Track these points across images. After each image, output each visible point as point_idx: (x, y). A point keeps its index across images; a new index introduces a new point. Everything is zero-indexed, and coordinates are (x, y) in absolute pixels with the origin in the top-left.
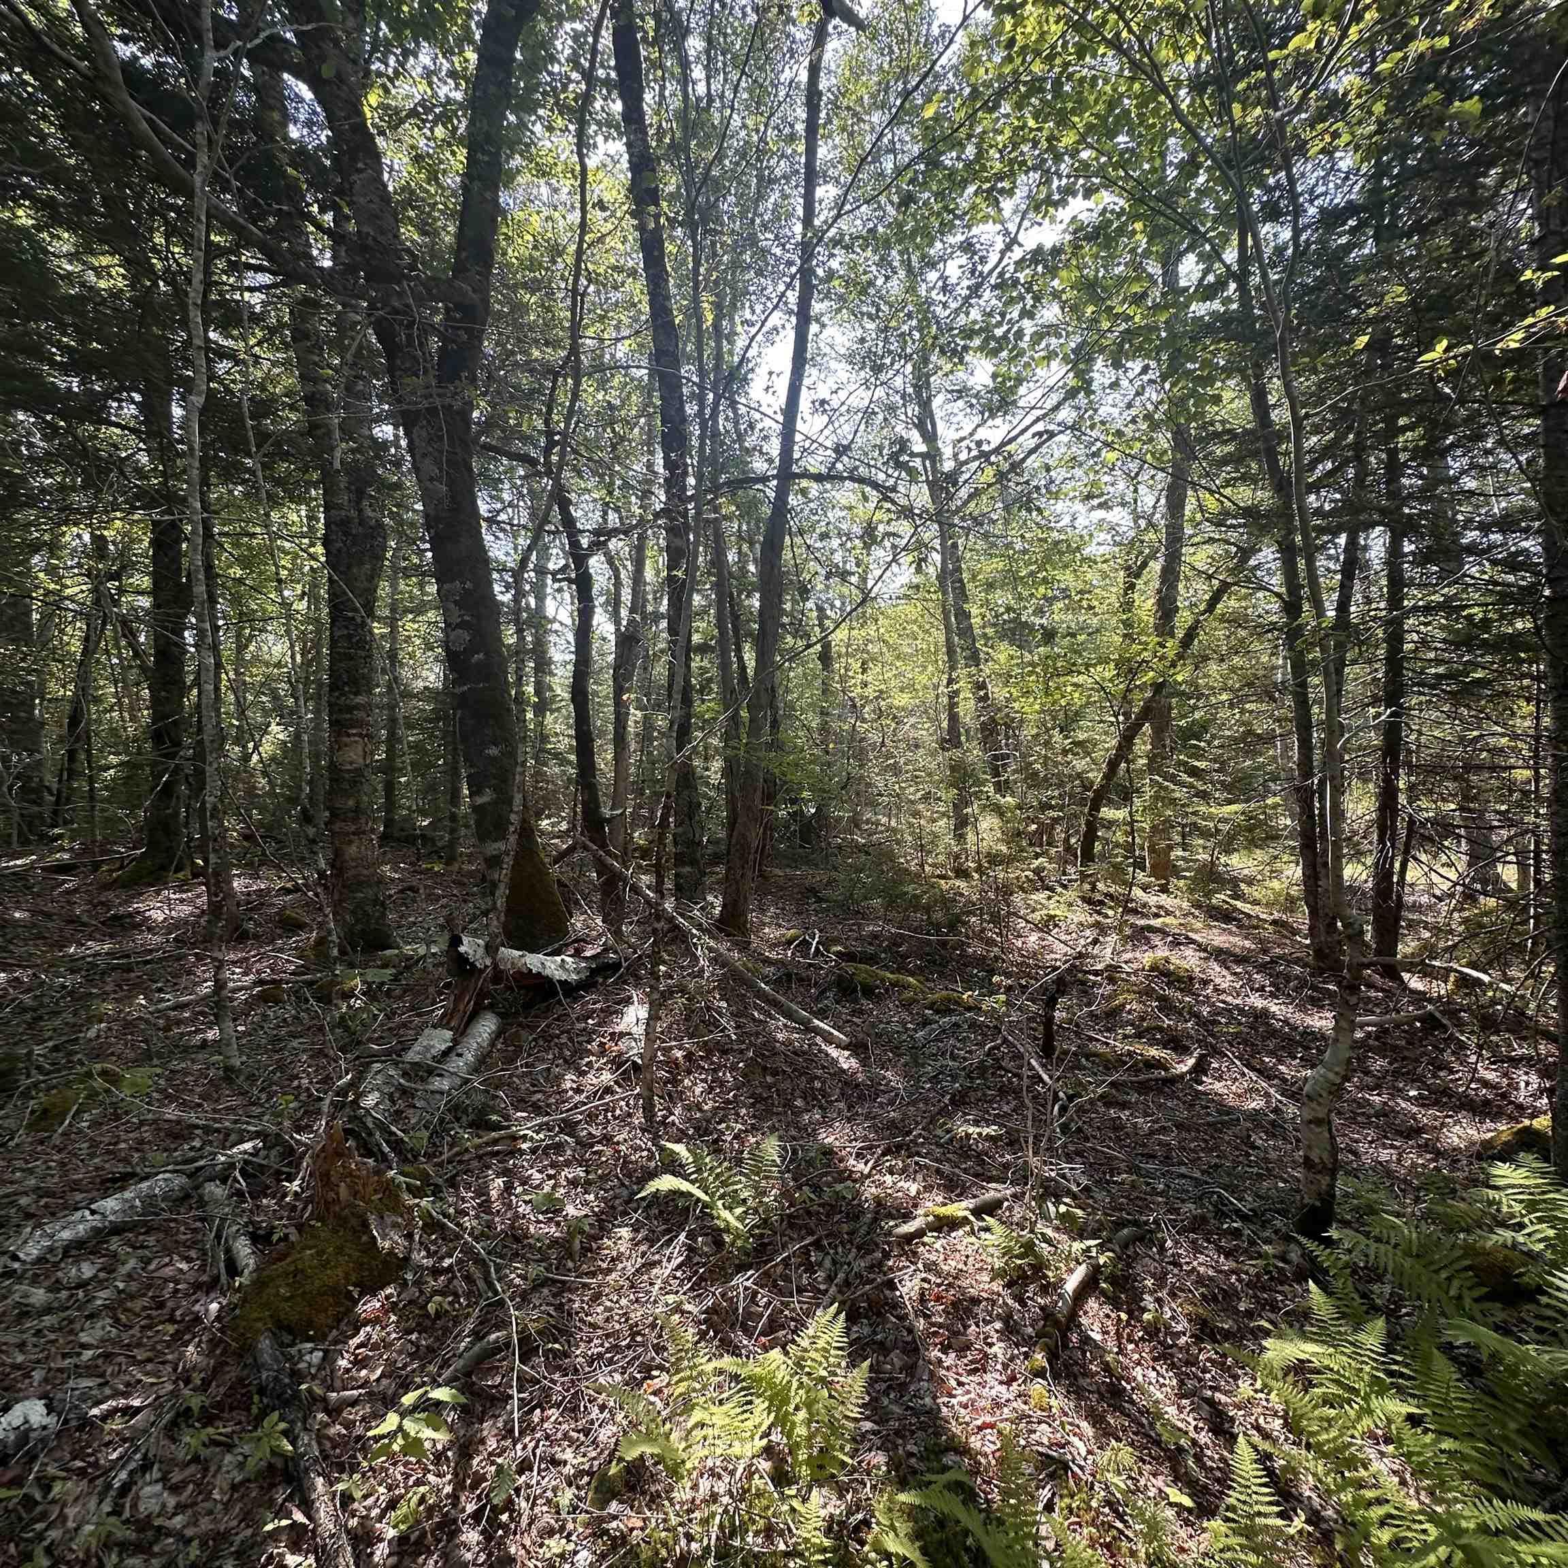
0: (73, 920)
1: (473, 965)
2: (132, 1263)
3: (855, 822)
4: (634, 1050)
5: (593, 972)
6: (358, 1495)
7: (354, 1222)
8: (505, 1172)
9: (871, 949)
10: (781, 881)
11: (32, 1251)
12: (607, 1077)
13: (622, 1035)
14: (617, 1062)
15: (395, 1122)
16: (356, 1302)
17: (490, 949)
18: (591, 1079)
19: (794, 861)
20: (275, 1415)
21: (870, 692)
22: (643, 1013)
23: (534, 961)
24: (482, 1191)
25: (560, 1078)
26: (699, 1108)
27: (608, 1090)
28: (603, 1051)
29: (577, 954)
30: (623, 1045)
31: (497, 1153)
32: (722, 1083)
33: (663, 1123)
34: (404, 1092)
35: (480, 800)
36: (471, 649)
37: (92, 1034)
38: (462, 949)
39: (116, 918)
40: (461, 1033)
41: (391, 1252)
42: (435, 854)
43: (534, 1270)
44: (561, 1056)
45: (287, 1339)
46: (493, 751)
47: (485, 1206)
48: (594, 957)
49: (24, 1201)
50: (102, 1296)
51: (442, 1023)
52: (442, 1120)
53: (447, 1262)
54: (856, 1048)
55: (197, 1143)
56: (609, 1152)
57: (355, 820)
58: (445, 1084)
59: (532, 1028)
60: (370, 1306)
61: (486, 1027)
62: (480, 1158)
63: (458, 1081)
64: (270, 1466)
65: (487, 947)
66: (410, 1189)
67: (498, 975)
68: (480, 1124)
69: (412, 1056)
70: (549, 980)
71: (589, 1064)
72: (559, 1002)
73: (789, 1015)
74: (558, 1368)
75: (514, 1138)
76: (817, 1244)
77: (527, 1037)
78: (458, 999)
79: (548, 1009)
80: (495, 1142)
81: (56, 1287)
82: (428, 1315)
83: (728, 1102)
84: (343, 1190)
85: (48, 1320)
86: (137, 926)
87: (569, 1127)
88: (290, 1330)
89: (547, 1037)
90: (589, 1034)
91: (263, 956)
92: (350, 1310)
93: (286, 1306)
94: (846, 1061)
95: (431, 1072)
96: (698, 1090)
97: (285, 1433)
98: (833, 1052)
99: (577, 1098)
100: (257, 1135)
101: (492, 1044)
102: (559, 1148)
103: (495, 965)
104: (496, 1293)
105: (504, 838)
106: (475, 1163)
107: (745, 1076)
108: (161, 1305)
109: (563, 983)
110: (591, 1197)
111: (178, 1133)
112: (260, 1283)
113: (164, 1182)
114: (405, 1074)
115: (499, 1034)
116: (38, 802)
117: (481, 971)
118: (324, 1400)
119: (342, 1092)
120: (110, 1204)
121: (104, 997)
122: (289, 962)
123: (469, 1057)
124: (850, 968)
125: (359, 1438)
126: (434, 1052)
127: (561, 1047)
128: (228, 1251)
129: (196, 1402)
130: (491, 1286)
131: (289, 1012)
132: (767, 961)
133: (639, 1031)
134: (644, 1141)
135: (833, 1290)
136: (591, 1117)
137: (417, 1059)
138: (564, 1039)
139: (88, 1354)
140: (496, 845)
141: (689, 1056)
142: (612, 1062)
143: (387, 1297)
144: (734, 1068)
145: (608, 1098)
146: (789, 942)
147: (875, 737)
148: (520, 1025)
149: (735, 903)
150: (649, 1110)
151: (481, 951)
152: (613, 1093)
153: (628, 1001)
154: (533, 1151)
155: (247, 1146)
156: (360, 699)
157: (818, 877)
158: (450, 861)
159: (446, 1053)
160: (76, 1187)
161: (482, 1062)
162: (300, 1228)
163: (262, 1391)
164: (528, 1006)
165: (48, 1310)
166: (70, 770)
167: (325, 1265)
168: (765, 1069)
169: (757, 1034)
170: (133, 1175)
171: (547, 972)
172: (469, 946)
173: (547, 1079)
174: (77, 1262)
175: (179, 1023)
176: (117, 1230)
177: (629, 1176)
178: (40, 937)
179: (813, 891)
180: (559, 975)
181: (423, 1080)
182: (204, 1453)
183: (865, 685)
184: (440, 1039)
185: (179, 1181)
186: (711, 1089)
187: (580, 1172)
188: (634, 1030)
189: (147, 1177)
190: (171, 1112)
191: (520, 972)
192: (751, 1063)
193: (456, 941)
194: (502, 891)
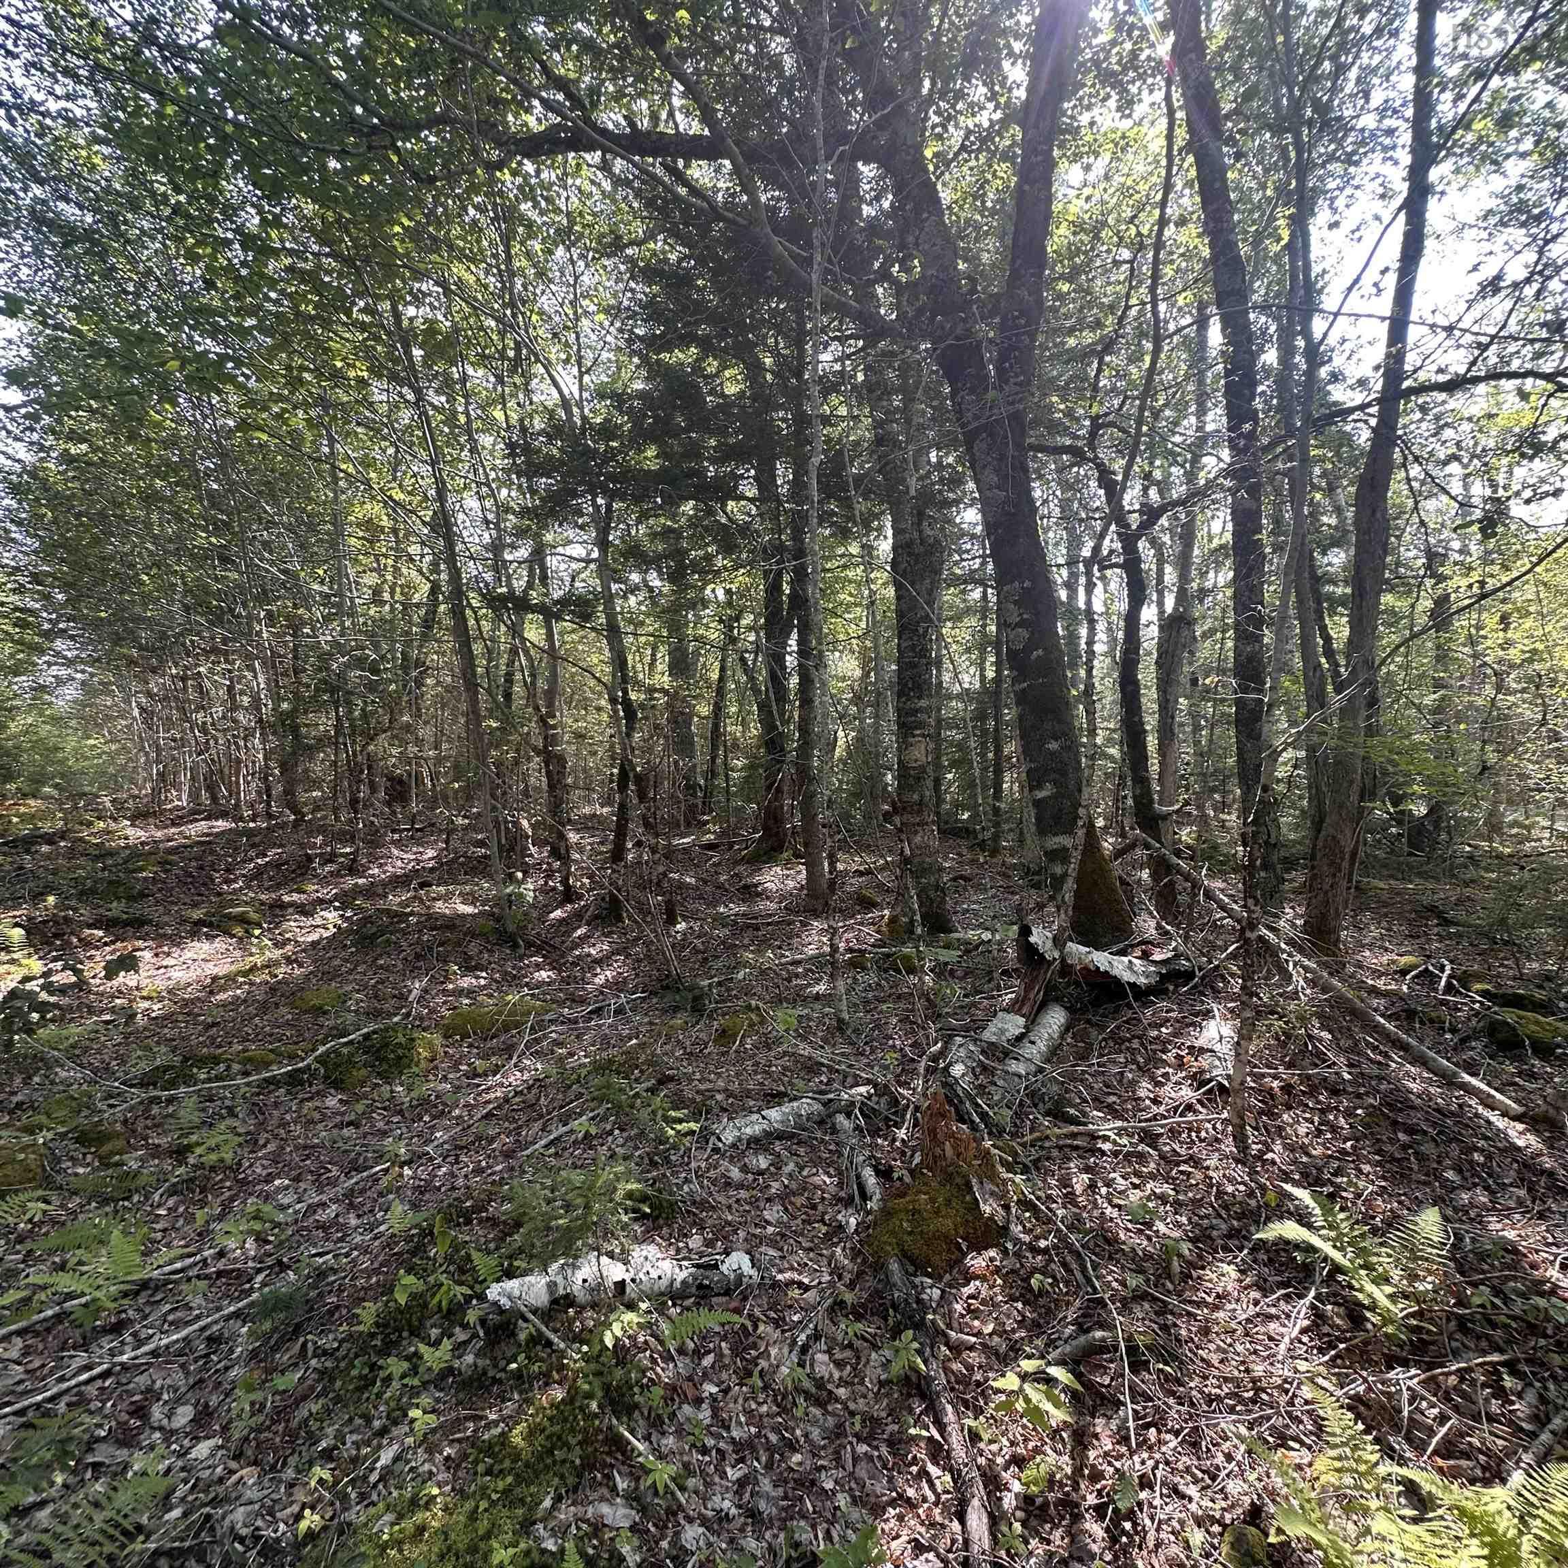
0: (719, 887)
1: (1042, 956)
2: (791, 1166)
3: (1494, 827)
4: (1221, 1070)
5: (1164, 978)
6: (986, 1436)
7: (958, 1180)
8: (1087, 1169)
9: (1539, 995)
10: (1385, 896)
11: (729, 1137)
12: (1187, 1094)
13: (1202, 1050)
14: (1198, 1079)
15: (981, 1095)
16: (965, 1255)
17: (1058, 942)
18: (1167, 1091)
19: (1402, 872)
20: (910, 1333)
21: (1514, 654)
22: (1227, 1030)
23: (1101, 959)
24: (1065, 1183)
25: (1133, 1084)
26: (1304, 1150)
27: (1189, 1108)
28: (1181, 1066)
29: (1145, 956)
30: (1205, 1061)
31: (1077, 1148)
32: (1334, 1129)
33: (1259, 1157)
34: (985, 1068)
35: (1040, 795)
36: (1030, 646)
37: (740, 976)
38: (1032, 939)
39: (746, 887)
40: (1032, 1021)
41: (991, 1218)
42: (982, 845)
43: (1133, 1281)
44: (1134, 1062)
45: (911, 1269)
46: (1053, 746)
47: (1070, 1198)
48: (1164, 962)
49: (719, 1097)
50: (775, 1187)
51: (1011, 1009)
52: (1021, 1104)
53: (1043, 1244)
54: (1532, 1120)
55: (824, 1078)
56: (1198, 1175)
57: (920, 812)
58: (1021, 1068)
59: (1102, 1028)
60: (977, 1262)
61: (1055, 1019)
62: (1060, 1148)
63: (1033, 1068)
64: (907, 1377)
65: (1055, 939)
66: (1004, 1163)
67: (1066, 969)
68: (1058, 1114)
69: (989, 1035)
70: (1116, 981)
71: (1165, 1075)
72: (1130, 1006)
73: (1421, 1061)
74: (1172, 1393)
75: (1093, 1137)
76: (1511, 1366)
77: (1095, 1036)
78: (1028, 989)
79: (1117, 1010)
80: (1074, 1136)
81: (745, 1169)
82: (1031, 1290)
83: (1343, 1152)
84: (949, 1151)
85: (743, 1194)
86: (759, 895)
87: (1150, 1138)
88: (913, 1263)
89: (1117, 1040)
90: (1164, 1045)
91: (849, 928)
92: (960, 1261)
93: (906, 1237)
94: (1521, 1136)
95: (1006, 1054)
96: (1302, 1130)
97: (920, 1352)
98: (1500, 1123)
99: (1155, 1109)
100: (868, 1082)
101: (1062, 1037)
102: (1142, 1157)
103: (1063, 960)
104: (1095, 1290)
105: (1070, 831)
106: (1055, 1153)
107: (1367, 1126)
108: (814, 1207)
109: (1133, 986)
110: (1184, 1220)
111: (812, 1068)
112: (887, 1213)
113: (806, 1106)
114: (983, 1052)
115: (1067, 1028)
116: (694, 795)
117: (1050, 963)
118: (945, 1335)
119: (935, 1058)
120: (774, 1114)
121: (746, 947)
122: (871, 935)
123: (1042, 1045)
124: (1510, 1016)
125: (978, 1384)
126: (1009, 1035)
127: (1133, 1051)
128: (858, 1176)
129: (849, 1297)
130: (1089, 1281)
131: (872, 978)
132: (1374, 991)
133: (1225, 1049)
134: (1240, 1172)
135: (1545, 1437)
136: (1174, 1133)
137: (994, 1039)
138: (1135, 1044)
139: (770, 1230)
140: (1057, 839)
141: (1287, 1089)
142: (1193, 1077)
143: (992, 1260)
144: (1349, 1113)
145: (1190, 1117)
146: (1404, 972)
147: (1530, 713)
148: (1088, 1022)
149: (1323, 917)
150: (1240, 1139)
151: (1049, 944)
152: (1195, 1112)
153: (1208, 1014)
154: (1116, 1154)
155: (863, 1090)
156: (923, 703)
157: (1443, 892)
158: (995, 852)
159: (1019, 1038)
160: (748, 1094)
161: (1053, 1054)
162: (912, 1172)
163: (895, 1307)
164: (1096, 1003)
165: (740, 1186)
166: (712, 773)
167: (937, 1212)
168: (1395, 1123)
169: (1380, 1078)
170: (785, 1094)
171: (1115, 972)
172: (1039, 937)
173: (1120, 1082)
174: (756, 1154)
175: (797, 976)
176: (781, 1136)
177: (1226, 1207)
178: (701, 897)
179: (1432, 910)
180: (1127, 977)
181: (1000, 1061)
182: (858, 1343)
183: (1507, 644)
184: (1014, 1024)
185: (817, 1107)
186: (1319, 1133)
187: (1167, 1189)
188: (1217, 1047)
189: (796, 1099)
190: (805, 1050)
191: (1086, 968)
192: (1372, 1111)
193: (1025, 931)
194: (1070, 884)
